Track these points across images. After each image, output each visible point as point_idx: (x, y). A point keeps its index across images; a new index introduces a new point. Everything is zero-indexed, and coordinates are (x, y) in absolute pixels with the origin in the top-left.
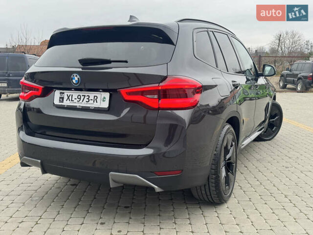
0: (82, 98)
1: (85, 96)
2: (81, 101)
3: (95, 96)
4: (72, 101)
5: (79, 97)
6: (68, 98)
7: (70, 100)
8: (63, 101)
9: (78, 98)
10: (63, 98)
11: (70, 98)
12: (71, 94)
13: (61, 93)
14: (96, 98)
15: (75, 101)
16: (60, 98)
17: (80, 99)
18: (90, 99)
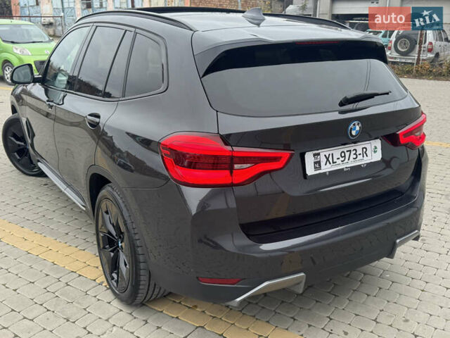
0: (347, 154)
1: (350, 151)
2: (346, 160)
3: (363, 148)
4: (333, 163)
5: (343, 154)
6: (328, 159)
7: (331, 162)
8: (320, 168)
9: (342, 157)
10: (319, 163)
11: (330, 159)
12: (331, 153)
13: (314, 155)
14: (365, 150)
15: (339, 162)
16: (315, 163)
17: (345, 156)
18: (358, 153)
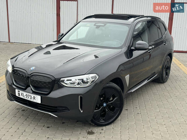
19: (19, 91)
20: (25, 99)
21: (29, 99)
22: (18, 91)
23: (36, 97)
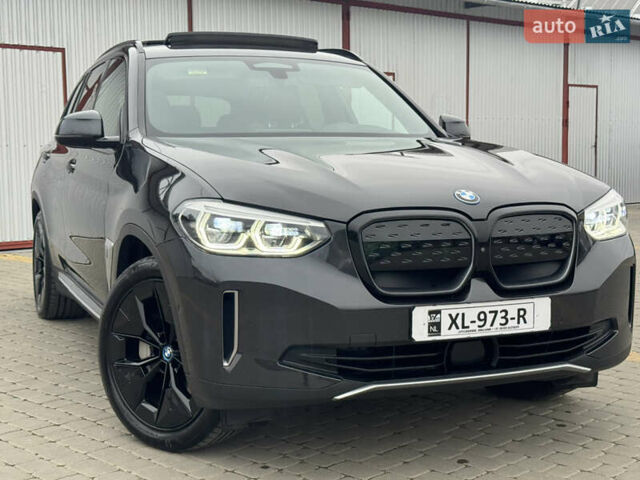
19: (439, 312)
20: (473, 335)
21: (496, 330)
22: (430, 313)
23: (529, 308)
